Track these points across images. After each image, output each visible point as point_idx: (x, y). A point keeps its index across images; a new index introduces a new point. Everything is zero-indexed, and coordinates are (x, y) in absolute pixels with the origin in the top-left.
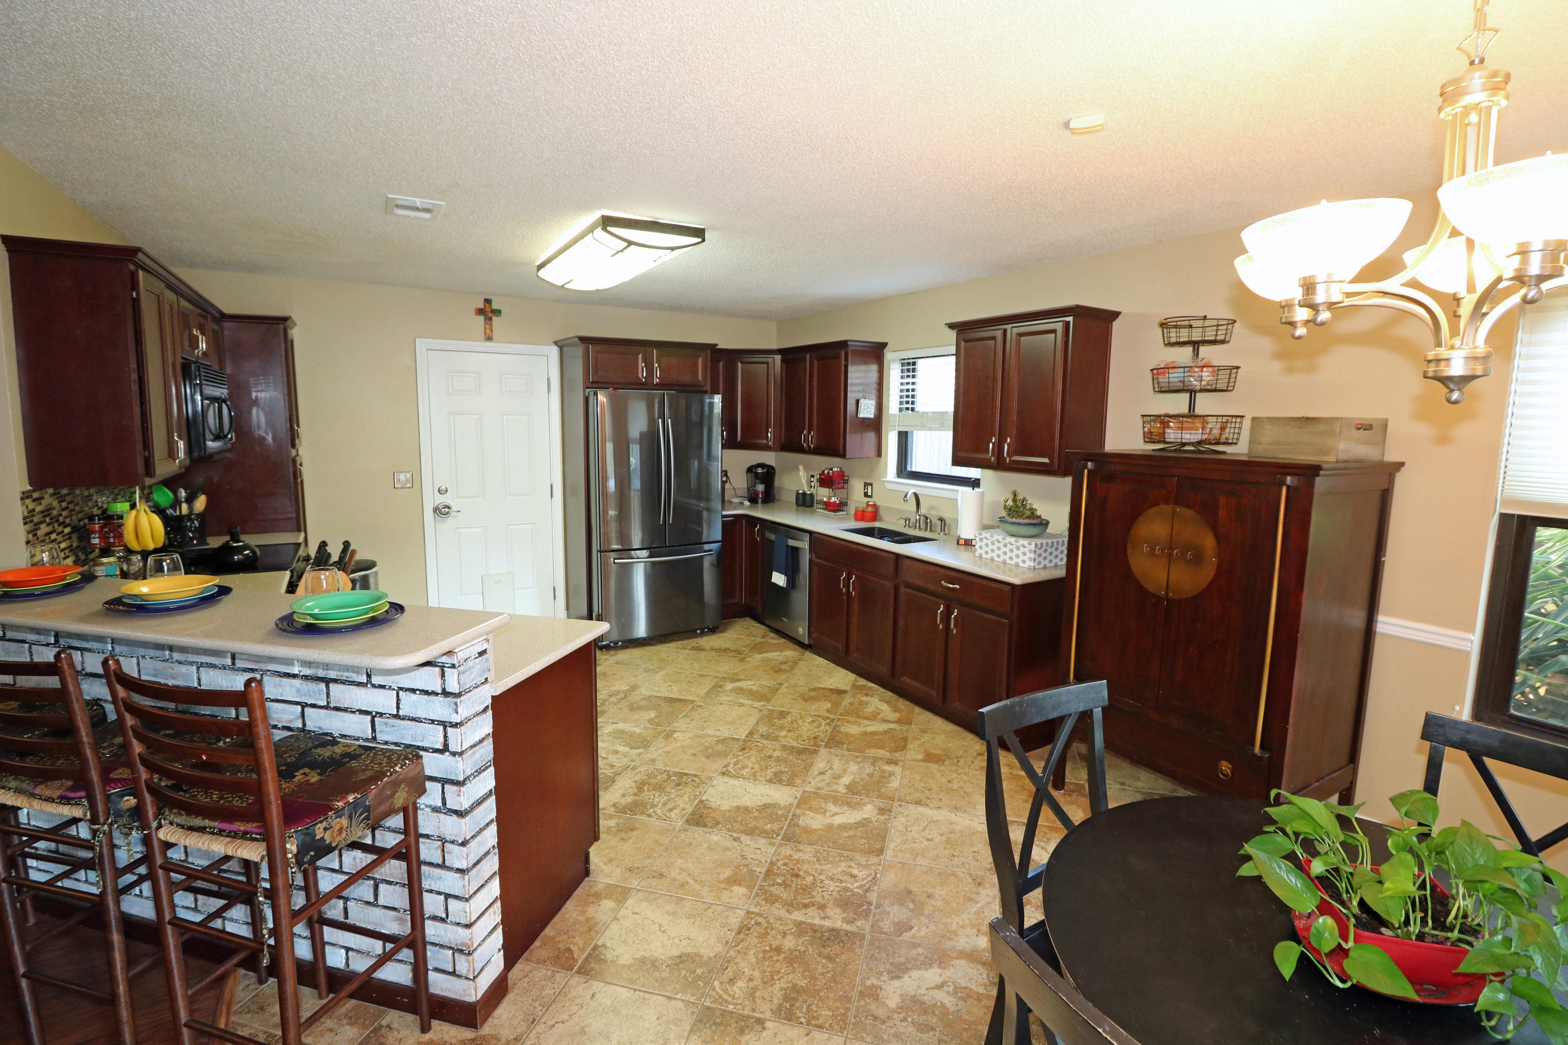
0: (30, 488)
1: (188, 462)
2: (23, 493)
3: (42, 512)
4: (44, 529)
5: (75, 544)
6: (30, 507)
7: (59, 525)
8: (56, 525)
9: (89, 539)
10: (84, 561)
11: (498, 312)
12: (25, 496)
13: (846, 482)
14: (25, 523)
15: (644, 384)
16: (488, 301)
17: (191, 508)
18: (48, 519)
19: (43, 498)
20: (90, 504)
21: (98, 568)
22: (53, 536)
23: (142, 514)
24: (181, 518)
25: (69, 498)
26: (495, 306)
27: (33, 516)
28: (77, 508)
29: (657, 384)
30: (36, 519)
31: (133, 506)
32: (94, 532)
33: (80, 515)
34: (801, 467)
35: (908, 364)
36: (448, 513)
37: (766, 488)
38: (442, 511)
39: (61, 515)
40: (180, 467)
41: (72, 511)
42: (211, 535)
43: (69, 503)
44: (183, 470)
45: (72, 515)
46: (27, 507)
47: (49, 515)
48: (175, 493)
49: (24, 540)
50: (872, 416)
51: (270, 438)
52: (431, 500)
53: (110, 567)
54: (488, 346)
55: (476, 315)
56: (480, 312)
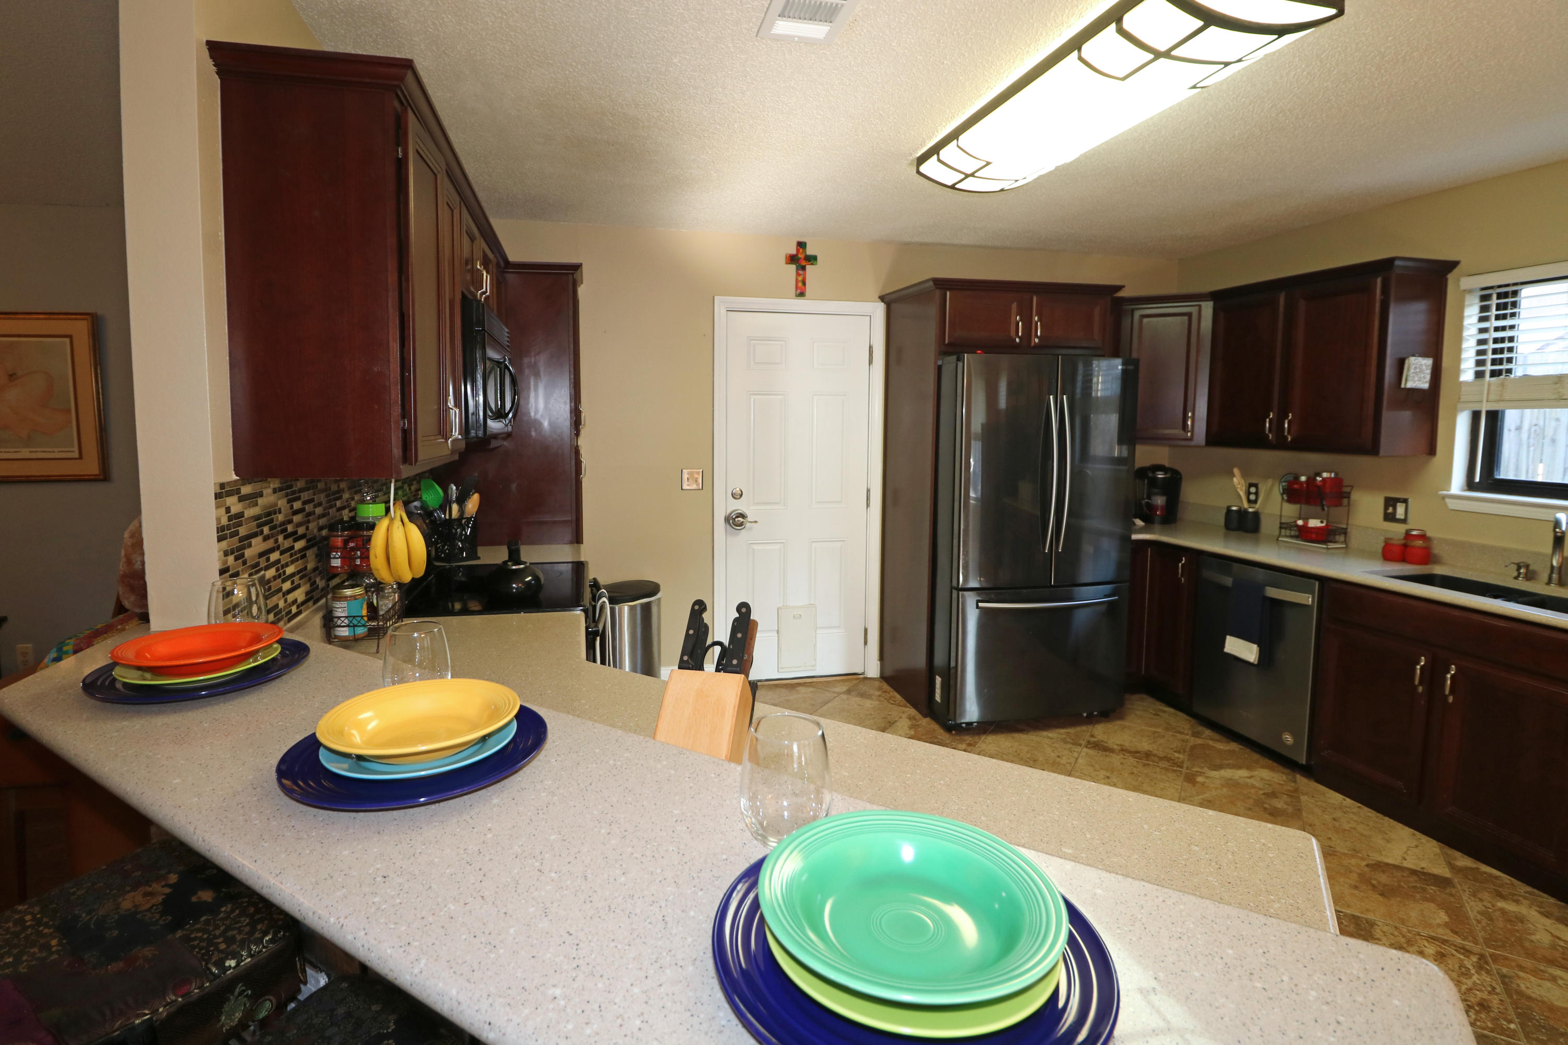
0: (235, 477)
1: (462, 445)
2: (222, 486)
3: (257, 518)
4: (258, 546)
5: (310, 566)
6: (234, 510)
7: (285, 538)
8: (281, 538)
9: (329, 558)
10: (323, 589)
11: (812, 259)
12: (223, 492)
13: (1348, 496)
14: (220, 539)
15: (1017, 346)
16: (801, 245)
17: (462, 511)
18: (266, 530)
19: (261, 495)
20: (338, 503)
21: (338, 604)
22: (274, 556)
23: (398, 523)
24: (450, 522)
25: (305, 496)
26: (810, 251)
27: (240, 525)
28: (319, 511)
29: (1037, 346)
30: (243, 531)
31: (388, 510)
32: (336, 549)
33: (322, 521)
34: (1236, 471)
35: (1506, 295)
36: (741, 524)
37: (1167, 501)
38: (735, 520)
39: (290, 522)
40: (453, 452)
41: (309, 514)
42: (484, 544)
43: (304, 503)
44: (456, 457)
45: (309, 522)
46: (228, 510)
47: (272, 521)
48: (445, 489)
49: (217, 566)
50: (1426, 386)
51: (546, 424)
52: (723, 506)
53: (354, 602)
54: (800, 304)
55: (787, 263)
56: (792, 259)
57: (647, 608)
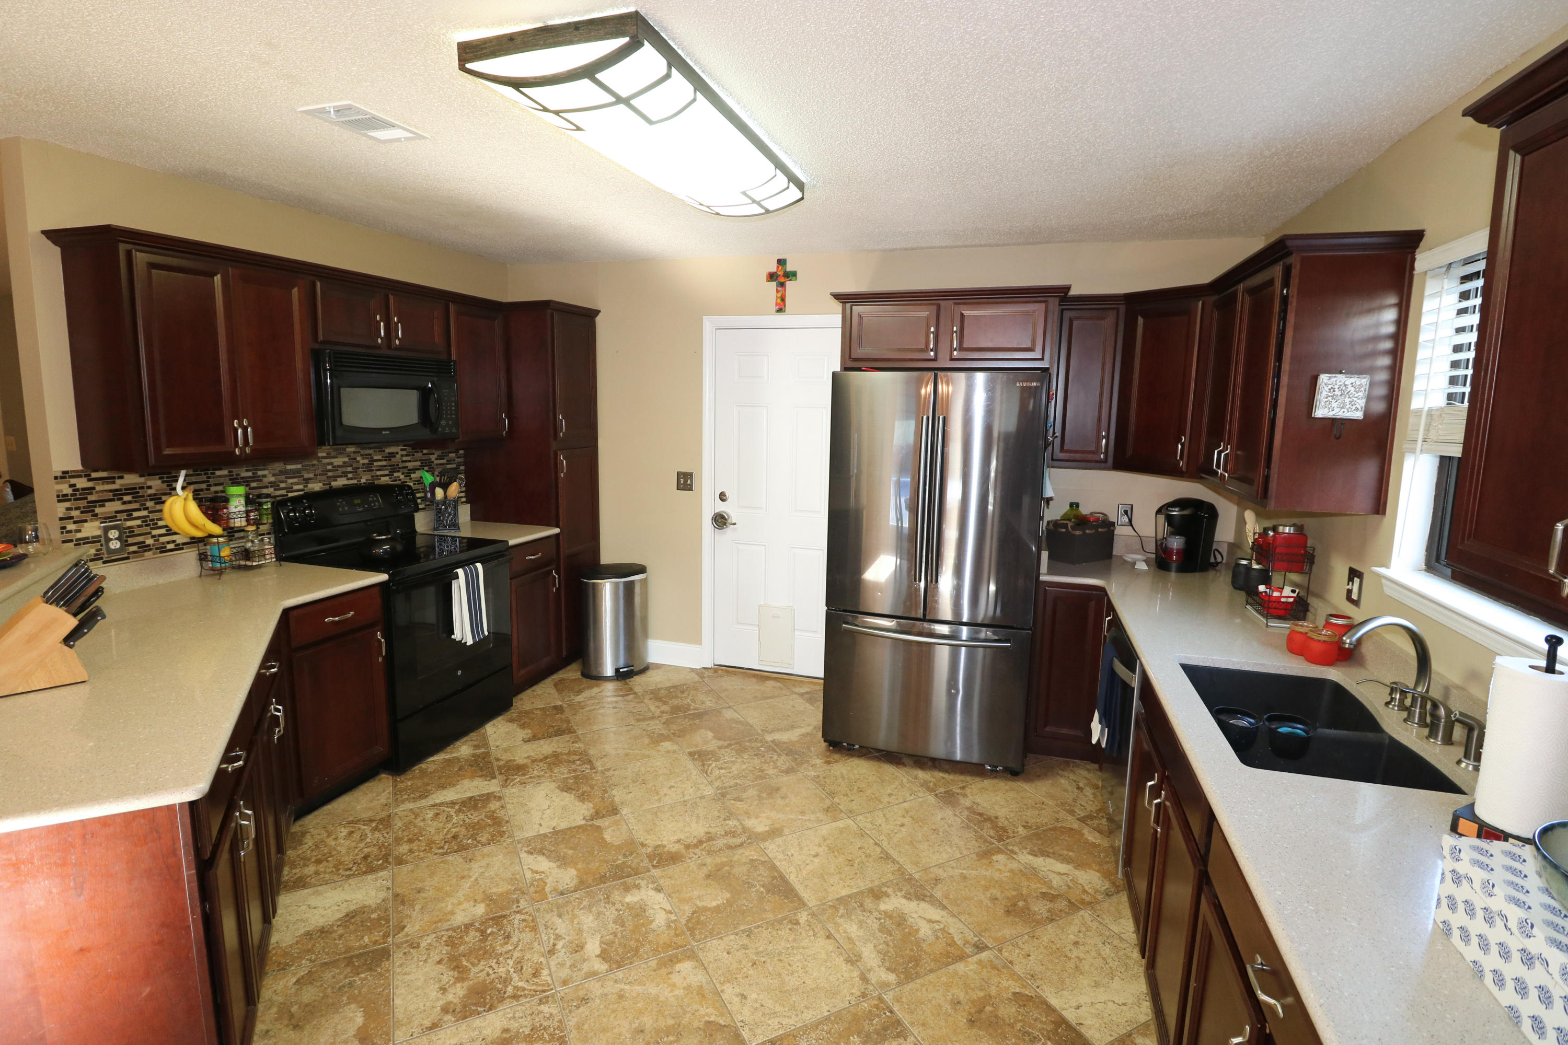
0: (81, 468)
2: (65, 472)
11: (791, 275)
15: (932, 361)
16: (781, 263)
26: (789, 268)
29: (953, 360)
36: (725, 525)
37: (1187, 542)
38: (720, 521)
46: (72, 485)
50: (1357, 415)
52: (709, 507)
54: (781, 319)
55: (768, 281)
56: (772, 277)
57: (629, 589)
